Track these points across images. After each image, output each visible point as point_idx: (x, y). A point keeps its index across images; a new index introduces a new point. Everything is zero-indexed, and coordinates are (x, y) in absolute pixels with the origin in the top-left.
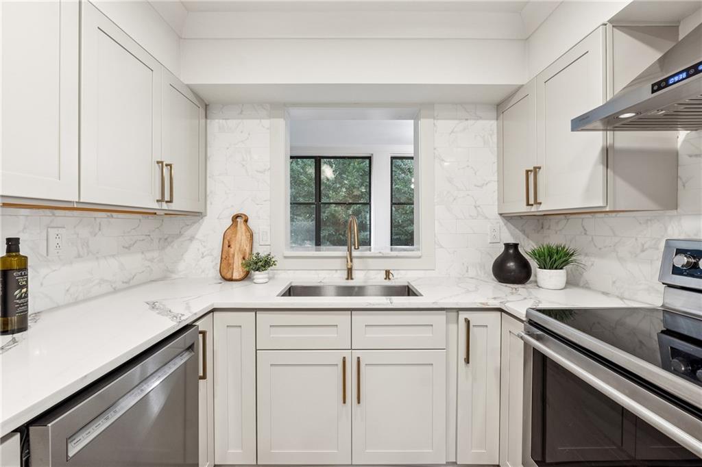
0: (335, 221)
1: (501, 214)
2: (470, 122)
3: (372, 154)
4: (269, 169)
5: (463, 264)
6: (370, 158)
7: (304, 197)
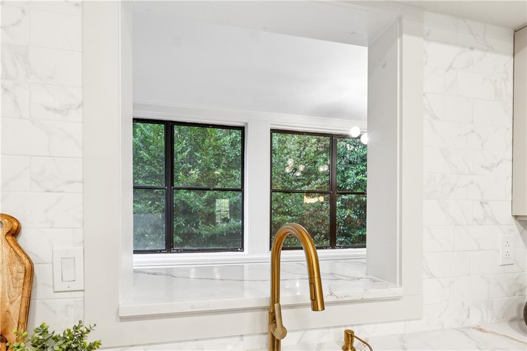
0: (188, 211)
1: (516, 217)
2: (477, 54)
3: (247, 124)
4: (82, 104)
5: (463, 304)
6: (242, 129)
7: (145, 178)
